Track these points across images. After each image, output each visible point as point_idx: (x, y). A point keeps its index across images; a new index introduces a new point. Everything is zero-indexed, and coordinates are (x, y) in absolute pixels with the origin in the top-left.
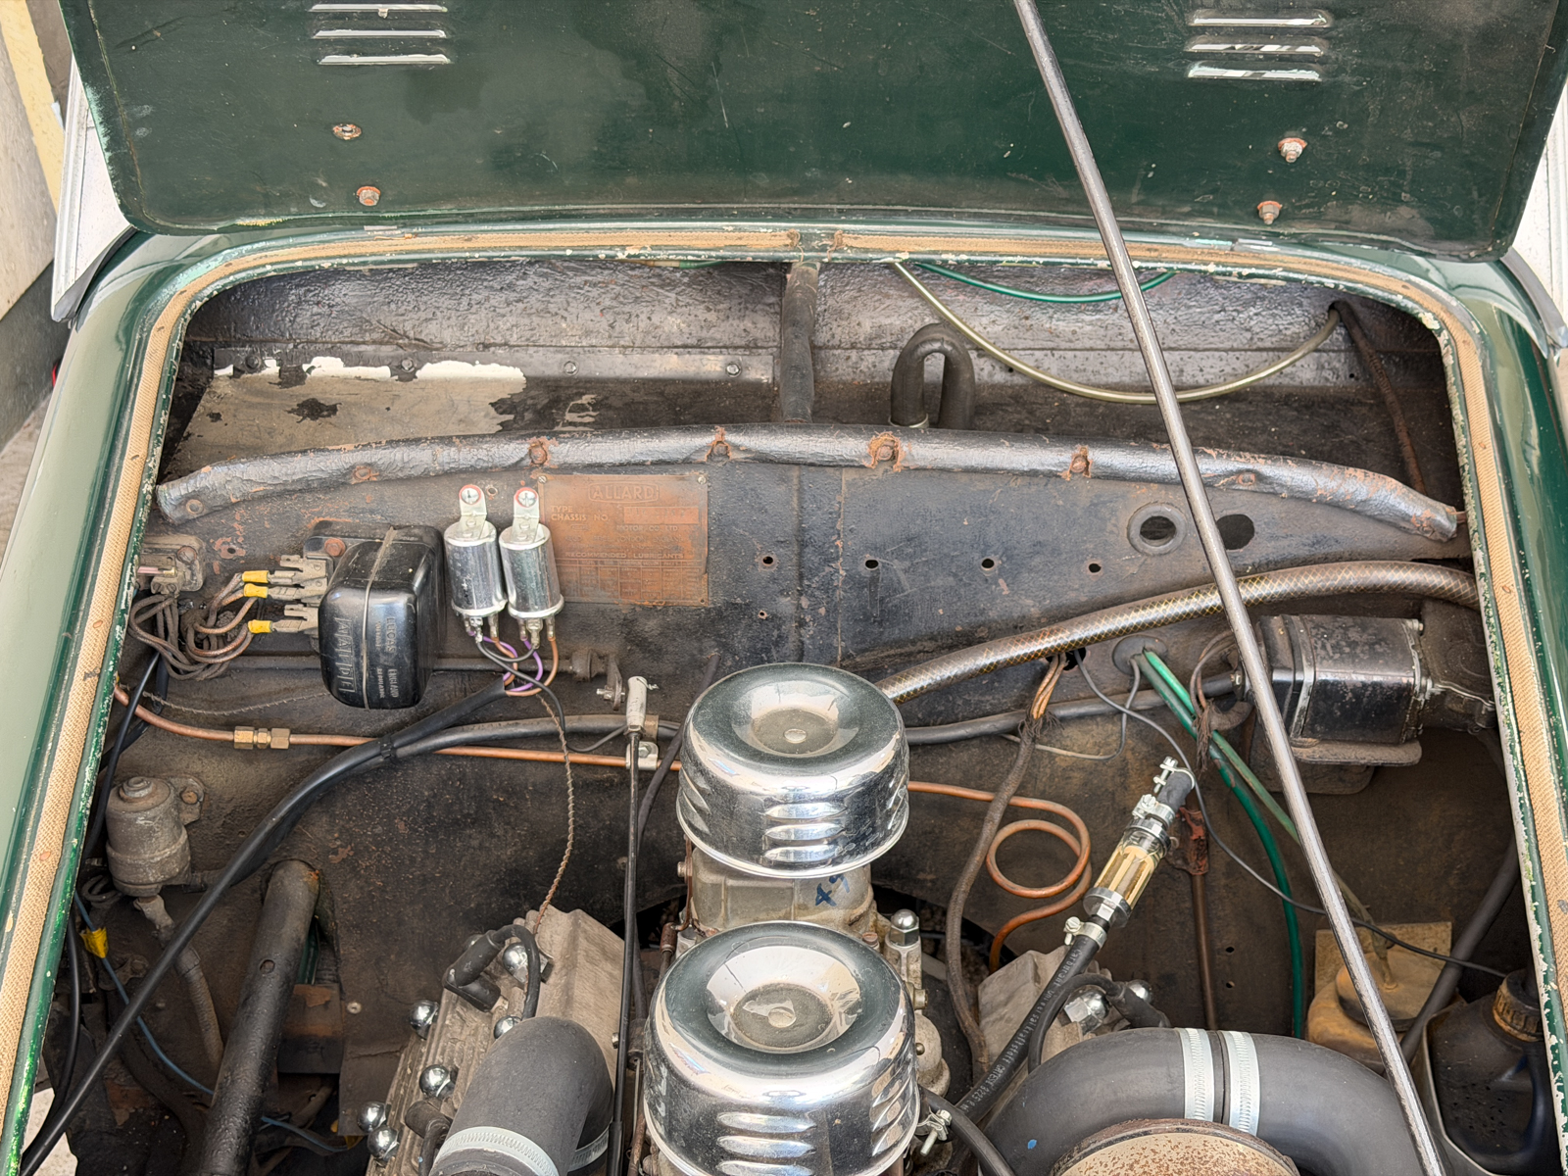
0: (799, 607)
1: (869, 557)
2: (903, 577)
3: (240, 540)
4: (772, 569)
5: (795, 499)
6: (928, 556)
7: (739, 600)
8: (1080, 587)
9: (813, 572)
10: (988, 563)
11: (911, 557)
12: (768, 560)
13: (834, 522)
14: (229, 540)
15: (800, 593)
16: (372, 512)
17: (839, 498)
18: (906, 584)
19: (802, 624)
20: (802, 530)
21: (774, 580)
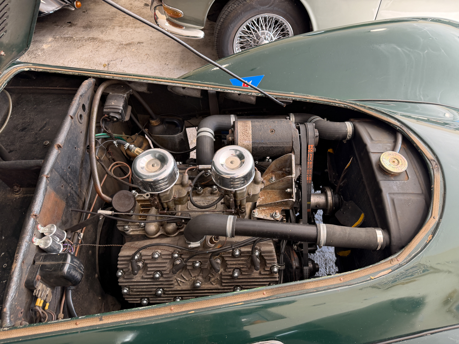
0: (70, 187)
1: (68, 167)
2: (72, 164)
3: (21, 309)
4: (64, 186)
5: (56, 173)
6: (71, 156)
7: (66, 197)
8: (82, 137)
9: (67, 179)
10: (75, 148)
11: (71, 160)
12: (62, 186)
13: (62, 168)
14: (19, 312)
15: (69, 185)
16: (28, 268)
17: (59, 164)
18: (73, 165)
19: (72, 188)
20: (61, 176)
21: (65, 188)
